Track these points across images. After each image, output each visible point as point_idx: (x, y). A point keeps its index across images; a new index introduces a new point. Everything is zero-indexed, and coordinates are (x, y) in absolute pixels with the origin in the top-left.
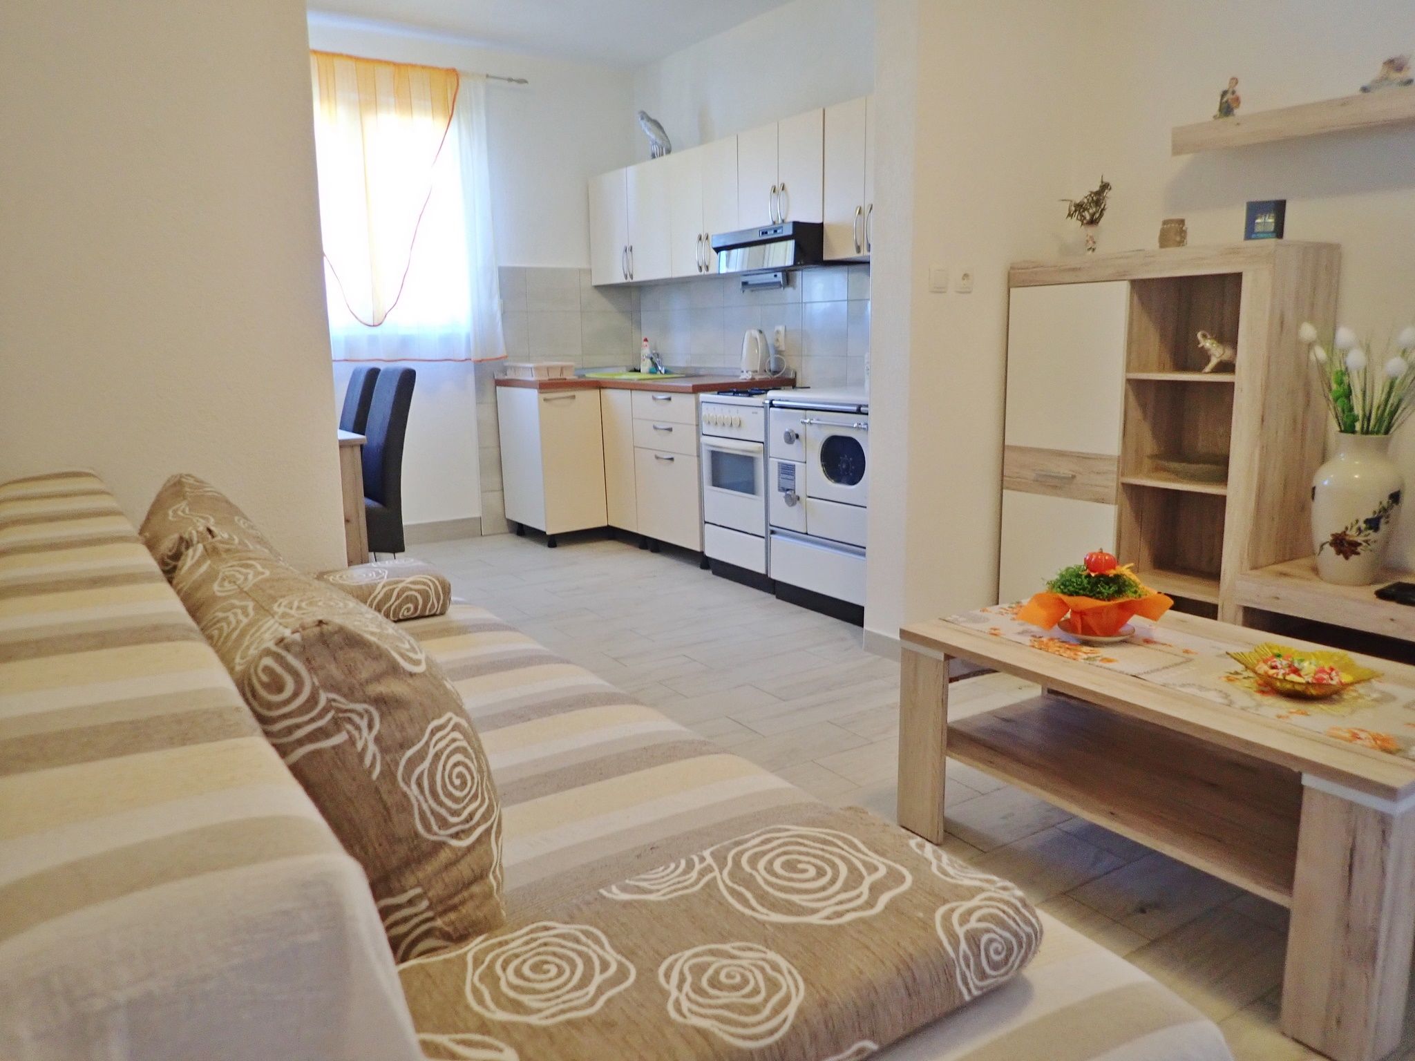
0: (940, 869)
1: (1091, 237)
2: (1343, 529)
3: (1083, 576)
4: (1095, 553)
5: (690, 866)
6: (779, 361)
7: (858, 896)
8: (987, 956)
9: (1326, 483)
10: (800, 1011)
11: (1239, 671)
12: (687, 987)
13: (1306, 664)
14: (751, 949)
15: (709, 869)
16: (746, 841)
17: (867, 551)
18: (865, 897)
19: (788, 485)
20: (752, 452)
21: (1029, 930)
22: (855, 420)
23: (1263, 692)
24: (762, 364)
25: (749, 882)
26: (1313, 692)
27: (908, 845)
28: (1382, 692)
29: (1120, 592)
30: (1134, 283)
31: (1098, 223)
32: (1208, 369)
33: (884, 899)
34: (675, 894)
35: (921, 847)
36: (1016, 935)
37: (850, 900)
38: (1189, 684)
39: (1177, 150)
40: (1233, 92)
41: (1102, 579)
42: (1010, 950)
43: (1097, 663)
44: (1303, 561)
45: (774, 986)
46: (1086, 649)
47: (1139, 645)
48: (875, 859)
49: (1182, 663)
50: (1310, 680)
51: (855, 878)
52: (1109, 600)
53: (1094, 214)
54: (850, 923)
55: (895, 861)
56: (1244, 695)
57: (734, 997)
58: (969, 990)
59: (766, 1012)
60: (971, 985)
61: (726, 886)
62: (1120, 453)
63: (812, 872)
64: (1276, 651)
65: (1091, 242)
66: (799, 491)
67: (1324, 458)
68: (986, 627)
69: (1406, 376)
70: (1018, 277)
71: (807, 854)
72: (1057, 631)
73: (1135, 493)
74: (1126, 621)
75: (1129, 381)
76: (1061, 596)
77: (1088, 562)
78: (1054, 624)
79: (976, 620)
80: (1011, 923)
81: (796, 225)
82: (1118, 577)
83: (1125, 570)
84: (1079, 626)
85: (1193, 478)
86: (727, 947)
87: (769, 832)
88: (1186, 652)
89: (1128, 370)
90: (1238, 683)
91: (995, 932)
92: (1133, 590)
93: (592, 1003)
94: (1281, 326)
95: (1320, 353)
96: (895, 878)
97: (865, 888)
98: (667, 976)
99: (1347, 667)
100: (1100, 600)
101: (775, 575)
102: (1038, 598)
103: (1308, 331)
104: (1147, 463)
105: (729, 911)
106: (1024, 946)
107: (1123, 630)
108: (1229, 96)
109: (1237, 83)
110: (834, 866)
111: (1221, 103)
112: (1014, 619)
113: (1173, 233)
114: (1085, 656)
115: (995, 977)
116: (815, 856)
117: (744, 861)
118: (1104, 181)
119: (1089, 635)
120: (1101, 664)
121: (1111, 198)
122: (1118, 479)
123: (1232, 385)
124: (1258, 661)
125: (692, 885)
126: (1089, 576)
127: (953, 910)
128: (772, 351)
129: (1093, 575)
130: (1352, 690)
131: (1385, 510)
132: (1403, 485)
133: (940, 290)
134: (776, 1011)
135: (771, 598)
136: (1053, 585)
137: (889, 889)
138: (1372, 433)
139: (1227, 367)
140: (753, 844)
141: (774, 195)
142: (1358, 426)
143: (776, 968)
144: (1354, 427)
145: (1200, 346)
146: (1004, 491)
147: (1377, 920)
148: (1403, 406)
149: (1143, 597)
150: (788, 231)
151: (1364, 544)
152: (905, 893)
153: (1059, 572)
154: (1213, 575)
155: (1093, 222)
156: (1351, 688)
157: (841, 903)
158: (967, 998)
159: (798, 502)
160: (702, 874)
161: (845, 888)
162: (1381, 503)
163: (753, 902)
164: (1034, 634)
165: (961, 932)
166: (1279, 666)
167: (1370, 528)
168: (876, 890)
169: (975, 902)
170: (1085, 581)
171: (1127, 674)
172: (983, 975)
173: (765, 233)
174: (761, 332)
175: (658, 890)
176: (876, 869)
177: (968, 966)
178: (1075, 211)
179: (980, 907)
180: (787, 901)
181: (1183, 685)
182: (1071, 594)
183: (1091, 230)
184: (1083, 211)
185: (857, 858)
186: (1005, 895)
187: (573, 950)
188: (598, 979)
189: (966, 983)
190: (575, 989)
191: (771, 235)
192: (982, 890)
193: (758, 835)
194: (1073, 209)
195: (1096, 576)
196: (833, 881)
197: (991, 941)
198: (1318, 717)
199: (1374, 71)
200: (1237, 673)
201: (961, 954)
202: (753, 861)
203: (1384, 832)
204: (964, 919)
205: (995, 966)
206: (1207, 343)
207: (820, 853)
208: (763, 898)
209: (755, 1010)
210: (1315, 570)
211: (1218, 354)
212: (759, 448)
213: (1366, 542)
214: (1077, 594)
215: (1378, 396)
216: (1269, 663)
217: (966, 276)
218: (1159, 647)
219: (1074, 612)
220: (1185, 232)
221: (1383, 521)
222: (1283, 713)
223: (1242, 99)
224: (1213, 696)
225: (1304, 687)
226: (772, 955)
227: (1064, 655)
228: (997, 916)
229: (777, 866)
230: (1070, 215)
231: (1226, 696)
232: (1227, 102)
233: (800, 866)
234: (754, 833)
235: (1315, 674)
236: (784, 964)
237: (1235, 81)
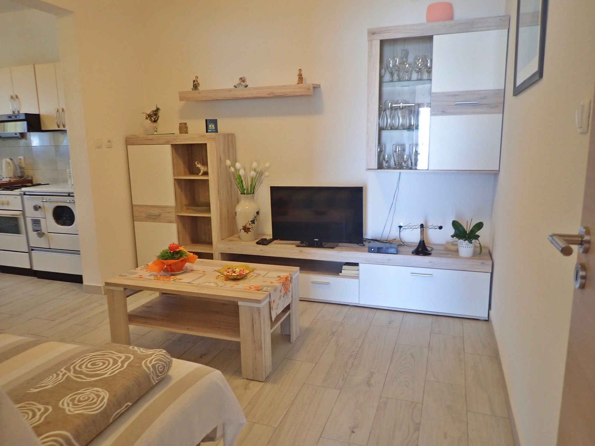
0: (141, 352)
1: (155, 127)
2: (245, 224)
3: (169, 253)
4: (171, 244)
5: (58, 375)
6: (22, 172)
7: (118, 366)
8: (158, 370)
9: (239, 210)
10: (108, 400)
11: (219, 275)
12: (71, 405)
13: (237, 270)
14: (87, 390)
15: (65, 374)
16: (75, 362)
17: (81, 252)
18: (120, 365)
19: (37, 228)
20: (18, 215)
21: (168, 360)
22: (68, 199)
23: (226, 280)
24: (14, 174)
25: (81, 373)
26: (239, 277)
27: (129, 348)
28: (257, 274)
29: (181, 256)
30: (172, 145)
31: (157, 122)
32: (200, 174)
33: (126, 365)
34: (57, 383)
35: (133, 348)
36: (165, 362)
37: (116, 367)
38: (205, 282)
39: (181, 99)
40: (197, 81)
41: (175, 253)
42: (164, 367)
43: (177, 281)
44: (236, 235)
45: (98, 396)
46: (173, 277)
47: (190, 272)
48: (120, 355)
49: (203, 276)
50: (238, 274)
51: (115, 362)
52: (178, 260)
53: (155, 118)
54: (117, 373)
55: (127, 354)
56: (221, 282)
57: (87, 402)
58: (155, 381)
59: (98, 403)
60: (155, 380)
61: (74, 376)
62: (175, 205)
63: (101, 364)
64: (229, 267)
65: (155, 129)
66: (44, 230)
67: (238, 202)
68: (137, 276)
69: (256, 176)
70: (130, 141)
71: (98, 360)
72: (162, 273)
73: (182, 219)
74: (184, 265)
75: (175, 179)
76: (162, 260)
77: (169, 248)
78: (161, 271)
79: (133, 274)
80: (163, 359)
81: (26, 115)
82: (180, 251)
83: (182, 248)
84: (169, 269)
85: (200, 212)
86: (79, 391)
87: (83, 357)
88: (204, 272)
89: (174, 176)
90: (219, 279)
91: (159, 363)
92: (185, 255)
93: (39, 420)
94: (220, 161)
95: (232, 169)
96: (128, 358)
97: (119, 363)
98: (63, 404)
99: (247, 268)
100: (176, 260)
101: (35, 268)
102: (154, 262)
103: (228, 162)
104: (185, 208)
105: (77, 382)
106: (168, 365)
107: (184, 268)
108: (196, 82)
109: (198, 78)
110: (108, 360)
111: (193, 84)
112: (147, 271)
113: (183, 128)
114: (173, 279)
115: (161, 376)
116: (100, 359)
117: (77, 368)
118: (157, 107)
119: (174, 272)
120: (178, 281)
121: (160, 113)
122: (176, 214)
123: (208, 180)
124: (224, 271)
125: (61, 379)
126: (170, 252)
127: (147, 361)
128: (18, 168)
129: (172, 252)
130: (250, 275)
131: (255, 217)
132: (259, 209)
133: (99, 147)
134: (101, 402)
135: (36, 279)
136: (159, 257)
137: (127, 361)
138: (250, 194)
139: (206, 173)
140: (78, 362)
141: (13, 100)
142: (245, 192)
143: (97, 391)
144: (244, 192)
145: (197, 166)
146: (135, 222)
147: (261, 337)
148: (257, 184)
149: (189, 257)
150: (23, 117)
151: (251, 228)
152: (132, 360)
153: (160, 252)
154: (210, 243)
155: (155, 121)
156: (249, 274)
157: (113, 369)
158: (154, 384)
159: (44, 236)
160: (64, 375)
161: (113, 365)
162: (254, 215)
163: (84, 377)
164: (154, 275)
165: (150, 366)
166: (230, 271)
167: (252, 223)
168: (123, 363)
169: (153, 357)
170: (170, 254)
171: (187, 283)
172: (158, 376)
173: (10, 117)
174: (11, 159)
175: (50, 384)
176: (121, 357)
177: (153, 374)
178: (148, 117)
179: (154, 358)
180: (95, 374)
181: (204, 283)
182: (165, 260)
183: (155, 125)
184: (151, 117)
185: (115, 356)
186: (160, 353)
187: (26, 409)
188: (38, 414)
189: (154, 380)
190: (32, 419)
191: (13, 118)
192: (154, 353)
193: (79, 359)
194: (147, 116)
195: (173, 252)
196: (109, 364)
197: (159, 366)
198: (241, 285)
199: (237, 81)
200: (219, 276)
201: (151, 371)
202: (80, 367)
203: (259, 312)
204: (150, 362)
205: (161, 373)
206: (199, 166)
207: (103, 358)
208: (88, 376)
209: (95, 403)
210: (239, 237)
211: (203, 169)
212: (20, 213)
213: (252, 227)
214: (168, 259)
215: (250, 183)
216: (227, 271)
217: (109, 141)
218: (196, 272)
219: (167, 265)
220: (187, 127)
221: (255, 220)
222: (232, 285)
223: (200, 83)
224: (212, 284)
225: (236, 276)
226: (96, 389)
227: (166, 280)
228: (159, 359)
229: (89, 365)
230: (147, 118)
231: (216, 284)
232: (195, 84)
233: (97, 363)
234: (78, 359)
235: (239, 272)
236: (100, 390)
237: (197, 77)
